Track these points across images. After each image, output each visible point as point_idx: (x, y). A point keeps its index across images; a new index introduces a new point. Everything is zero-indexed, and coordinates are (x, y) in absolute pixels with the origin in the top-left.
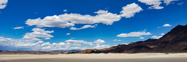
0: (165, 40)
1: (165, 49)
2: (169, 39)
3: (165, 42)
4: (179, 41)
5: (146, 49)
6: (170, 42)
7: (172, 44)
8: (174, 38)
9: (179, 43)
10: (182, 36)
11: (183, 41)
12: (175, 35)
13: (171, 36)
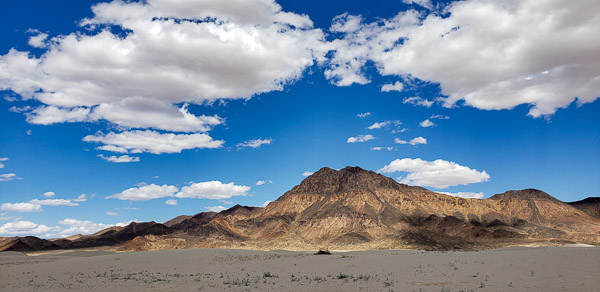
0: (285, 209)
1: (284, 240)
2: (297, 208)
3: (284, 217)
4: (325, 215)
5: (223, 236)
6: (297, 218)
7: (302, 222)
8: (309, 204)
9: (323, 221)
10: (332, 200)
11: (333, 216)
12: (313, 198)
13: (303, 198)
